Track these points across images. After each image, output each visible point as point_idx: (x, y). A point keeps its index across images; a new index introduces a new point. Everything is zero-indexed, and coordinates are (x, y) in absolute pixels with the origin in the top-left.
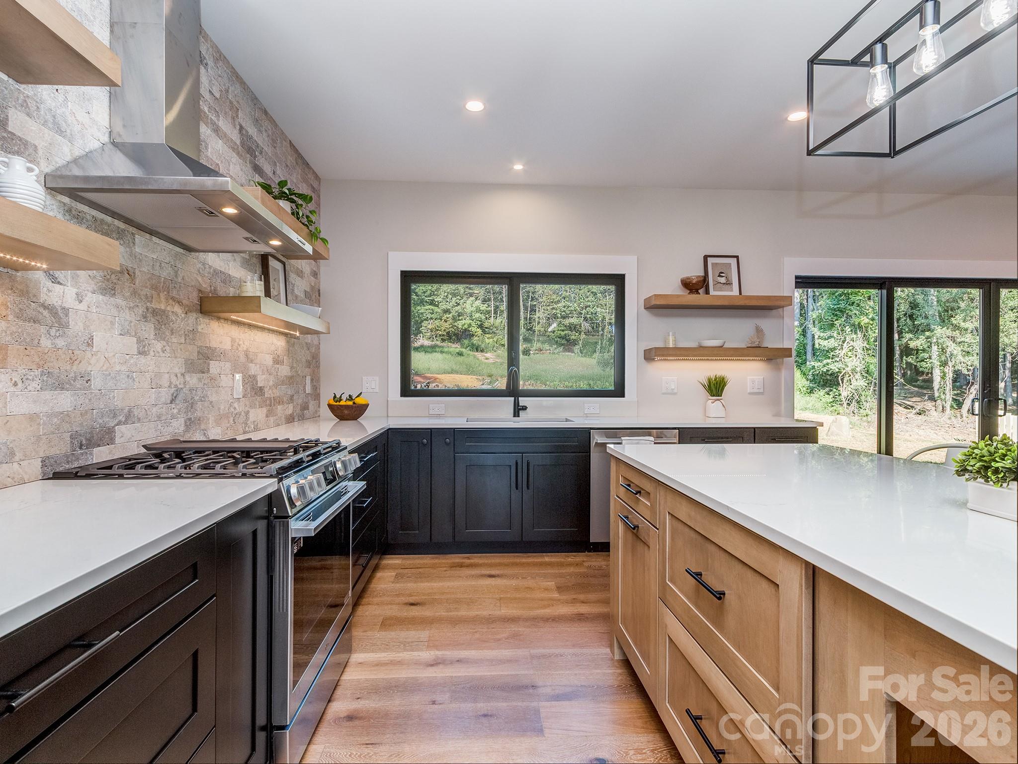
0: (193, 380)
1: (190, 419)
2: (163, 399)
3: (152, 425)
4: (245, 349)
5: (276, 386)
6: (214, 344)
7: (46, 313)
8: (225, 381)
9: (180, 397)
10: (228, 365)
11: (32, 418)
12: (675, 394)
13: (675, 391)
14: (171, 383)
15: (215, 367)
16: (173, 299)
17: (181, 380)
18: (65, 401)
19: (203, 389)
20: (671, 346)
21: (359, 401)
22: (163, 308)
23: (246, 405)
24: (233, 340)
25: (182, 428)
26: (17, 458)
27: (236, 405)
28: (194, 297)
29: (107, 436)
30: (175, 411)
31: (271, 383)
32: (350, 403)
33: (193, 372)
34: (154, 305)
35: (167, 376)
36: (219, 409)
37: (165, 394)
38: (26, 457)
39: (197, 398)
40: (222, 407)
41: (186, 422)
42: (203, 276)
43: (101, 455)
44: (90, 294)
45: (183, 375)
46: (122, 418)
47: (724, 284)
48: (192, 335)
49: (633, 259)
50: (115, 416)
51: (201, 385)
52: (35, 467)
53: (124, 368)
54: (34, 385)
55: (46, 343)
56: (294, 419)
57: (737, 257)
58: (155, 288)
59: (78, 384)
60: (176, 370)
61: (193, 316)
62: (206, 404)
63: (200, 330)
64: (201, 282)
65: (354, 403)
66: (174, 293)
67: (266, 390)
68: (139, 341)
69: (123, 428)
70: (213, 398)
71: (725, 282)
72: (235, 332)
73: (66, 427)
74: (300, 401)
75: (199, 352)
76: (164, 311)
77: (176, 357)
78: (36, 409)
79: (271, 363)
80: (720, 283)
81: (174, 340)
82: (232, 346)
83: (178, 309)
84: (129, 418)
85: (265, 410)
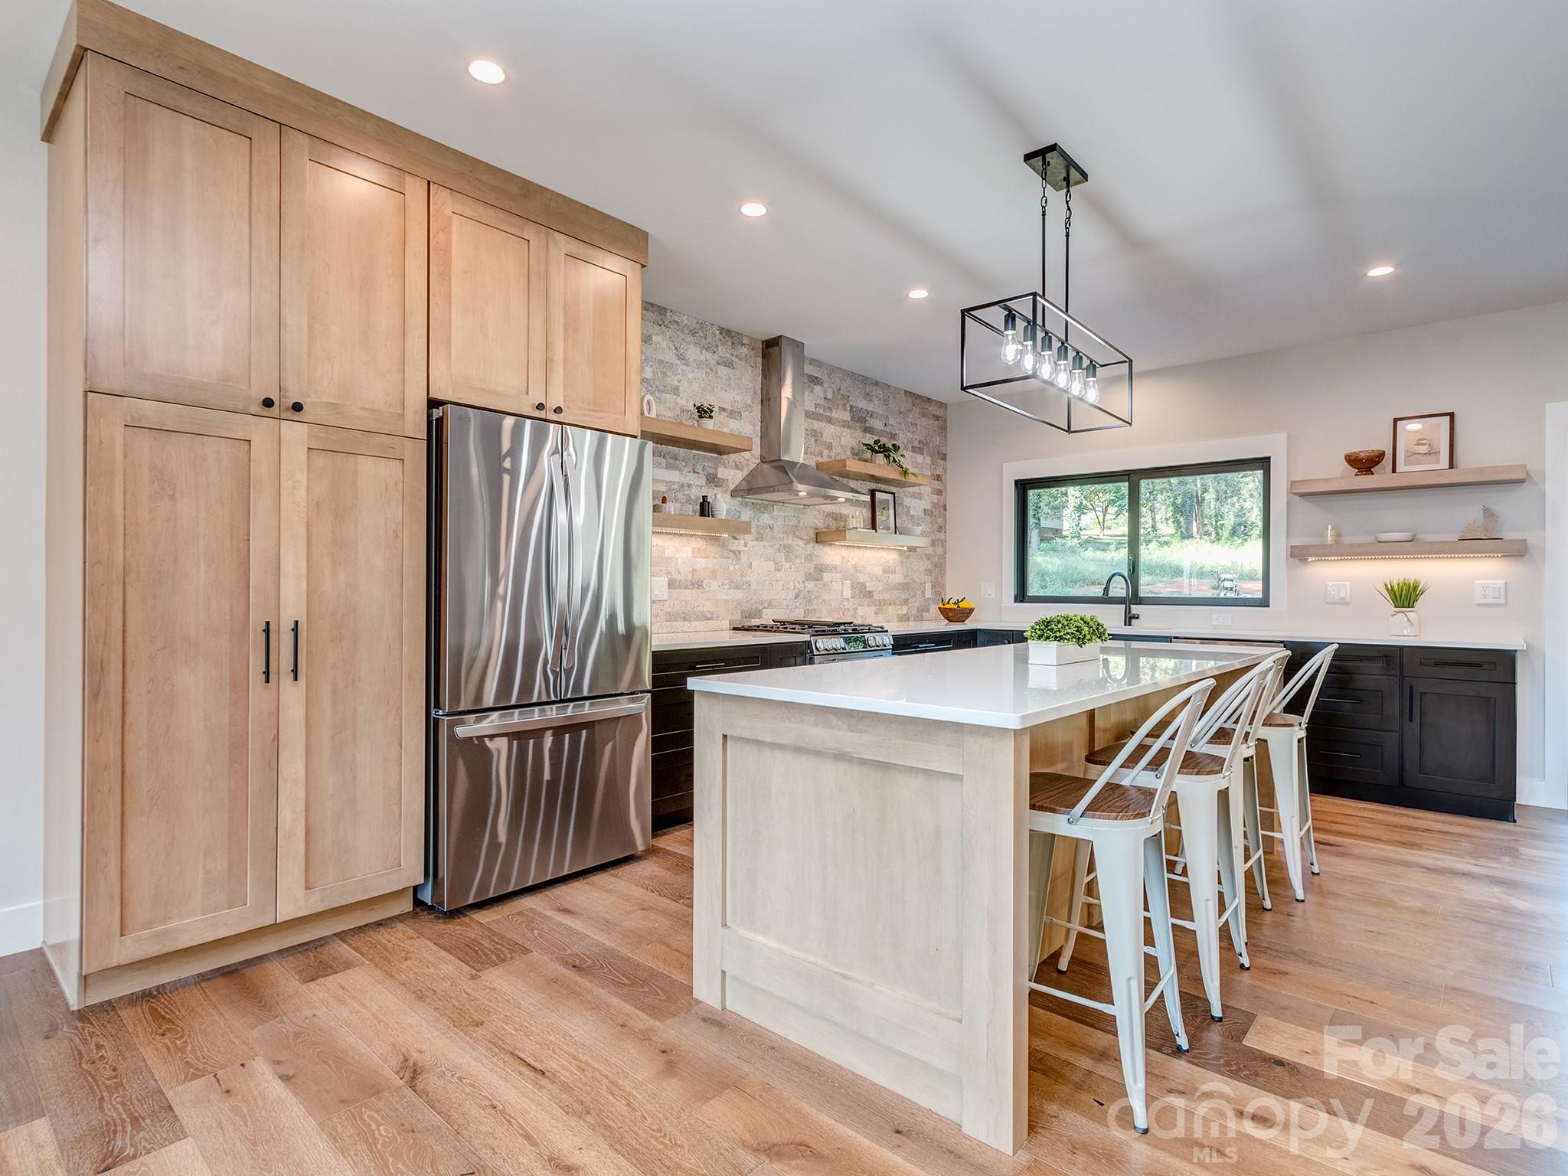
0: (810, 585)
1: (808, 609)
2: (790, 597)
3: (783, 610)
4: (854, 563)
5: (886, 590)
6: (826, 562)
7: (731, 554)
8: (836, 586)
9: (801, 596)
10: (838, 575)
11: (726, 602)
12: (1347, 604)
13: (1348, 600)
14: (795, 587)
15: (827, 577)
16: (797, 537)
17: (802, 585)
18: (739, 595)
19: (818, 591)
20: (1329, 543)
21: (962, 605)
22: (790, 543)
23: (854, 604)
24: (843, 558)
25: (803, 615)
26: (720, 618)
27: (845, 603)
28: (812, 534)
29: (758, 614)
30: (798, 604)
31: (880, 588)
32: (955, 606)
33: (811, 580)
34: (785, 542)
35: (792, 582)
36: (831, 605)
37: (792, 594)
38: (723, 619)
39: (813, 597)
40: (833, 604)
41: (805, 611)
42: (818, 519)
43: (755, 622)
44: (750, 542)
45: (803, 582)
46: (766, 605)
47: (1425, 454)
48: (809, 558)
49: (1281, 438)
50: (762, 604)
51: (816, 589)
52: (726, 624)
53: (767, 578)
54: (727, 587)
55: (731, 567)
56: (908, 618)
57: (1452, 415)
58: (786, 533)
59: (744, 587)
60: (799, 579)
61: (811, 546)
62: (821, 601)
63: (816, 553)
64: (817, 523)
65: (958, 607)
66: (798, 533)
67: (875, 593)
68: (776, 563)
69: (767, 610)
70: (826, 598)
71: (1427, 452)
72: (845, 552)
73: (739, 607)
74: (917, 604)
75: (815, 568)
76: (790, 545)
77: (798, 571)
78: (727, 598)
79: (881, 573)
80: (1419, 454)
81: (797, 561)
82: (842, 562)
83: (800, 542)
84: (770, 605)
85: (873, 609)
